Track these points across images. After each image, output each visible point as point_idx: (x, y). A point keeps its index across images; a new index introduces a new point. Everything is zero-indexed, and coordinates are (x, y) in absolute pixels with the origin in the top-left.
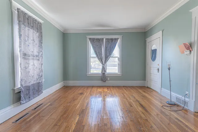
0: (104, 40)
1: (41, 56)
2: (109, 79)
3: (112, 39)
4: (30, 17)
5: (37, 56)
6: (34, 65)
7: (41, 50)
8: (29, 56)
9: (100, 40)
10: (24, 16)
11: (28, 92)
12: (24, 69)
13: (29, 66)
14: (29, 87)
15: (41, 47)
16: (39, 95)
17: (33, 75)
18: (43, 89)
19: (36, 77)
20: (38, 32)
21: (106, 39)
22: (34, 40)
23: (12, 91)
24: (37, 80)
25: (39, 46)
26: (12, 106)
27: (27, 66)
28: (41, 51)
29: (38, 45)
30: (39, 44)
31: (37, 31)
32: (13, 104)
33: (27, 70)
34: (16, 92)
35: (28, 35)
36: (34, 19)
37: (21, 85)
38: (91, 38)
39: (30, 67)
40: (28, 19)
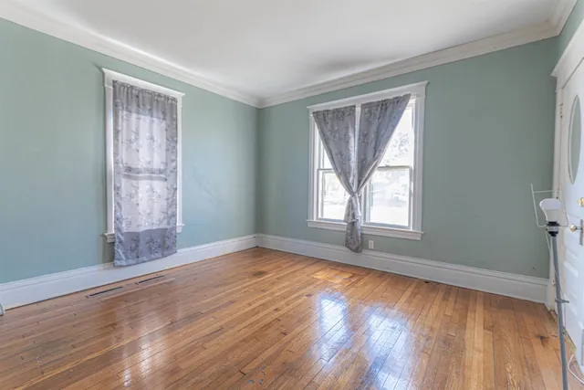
0: (358, 110)
1: (172, 172)
2: (371, 244)
3: (384, 105)
4: (142, 91)
5: (161, 172)
6: (152, 190)
7: (173, 158)
8: (138, 173)
9: (343, 112)
10: (128, 93)
11: (134, 245)
12: (128, 197)
13: (137, 193)
14: (137, 234)
15: (173, 152)
16: (164, 256)
17: (148, 211)
18: (178, 244)
19: (157, 215)
20: (164, 119)
21: (363, 106)
22: (152, 138)
23: (101, 238)
24: (161, 222)
25: (167, 150)
26: (101, 267)
27: (134, 192)
28: (173, 161)
29: (164, 147)
30: (168, 145)
31: (162, 117)
32: (104, 262)
33: (134, 200)
34: (109, 241)
35: (137, 129)
36: (154, 92)
37: (118, 229)
38: (318, 112)
39: (140, 195)
40: (138, 97)
